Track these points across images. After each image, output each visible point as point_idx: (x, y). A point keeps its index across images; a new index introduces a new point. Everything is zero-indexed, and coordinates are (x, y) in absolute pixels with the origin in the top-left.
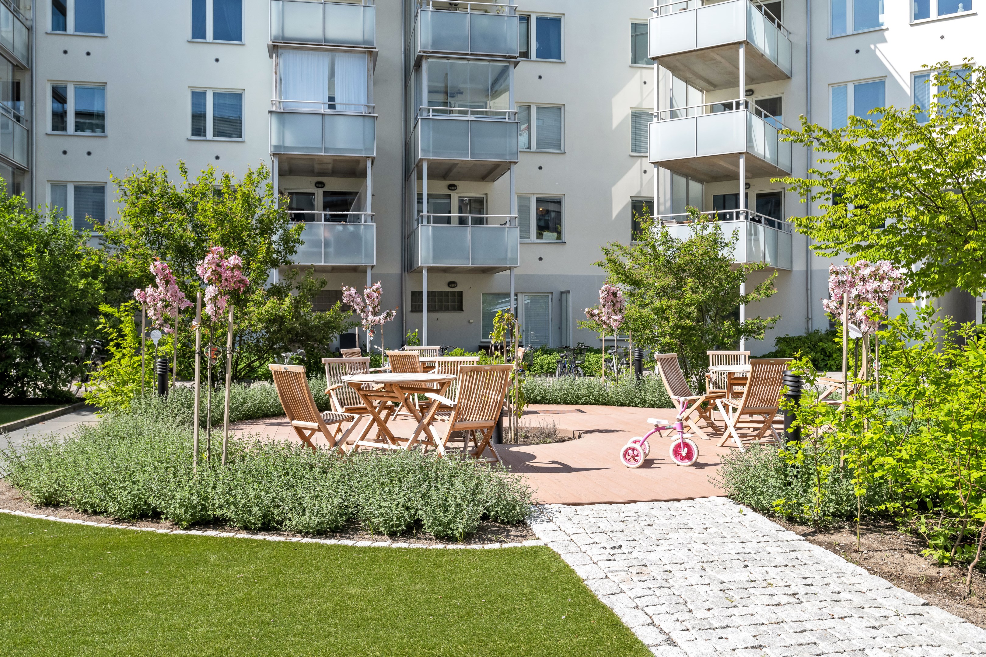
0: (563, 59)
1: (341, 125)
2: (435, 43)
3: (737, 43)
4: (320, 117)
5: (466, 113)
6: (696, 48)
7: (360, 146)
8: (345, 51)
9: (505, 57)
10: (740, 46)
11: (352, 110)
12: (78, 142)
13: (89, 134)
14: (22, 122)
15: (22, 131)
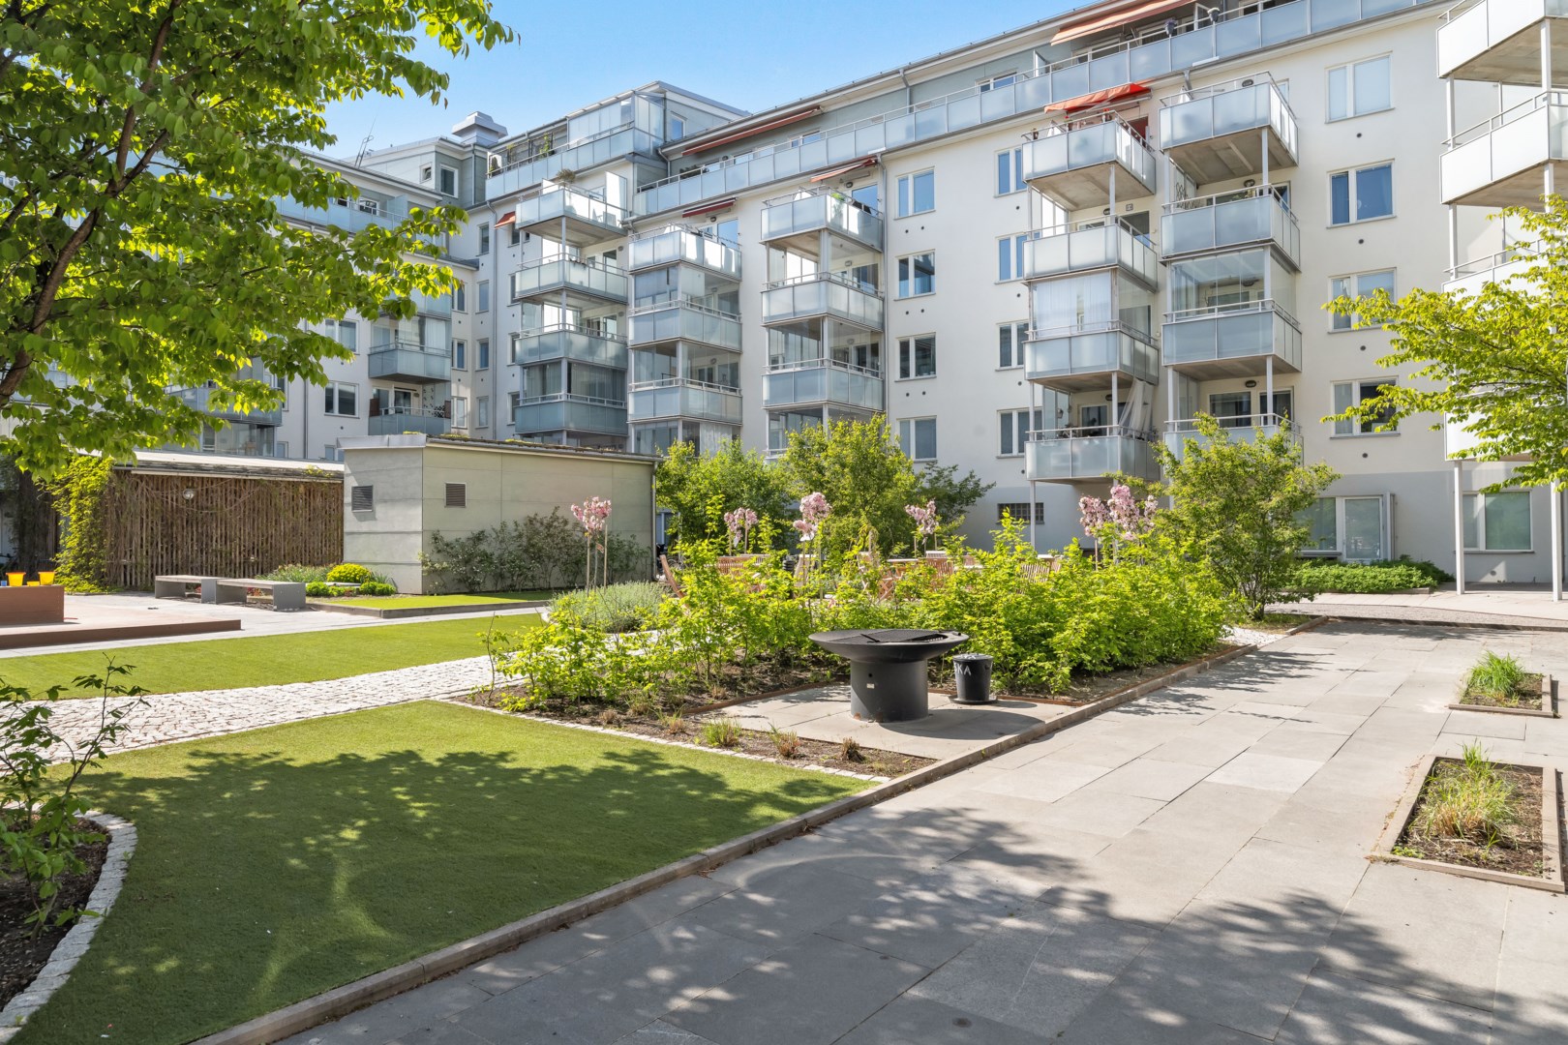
0: (1394, 214)
1: (1086, 344)
2: (1177, 246)
3: (1539, 165)
4: (1067, 341)
5: (1213, 311)
6: (1490, 182)
7: (1104, 362)
8: (1090, 274)
9: (1256, 242)
10: (1545, 167)
11: (1098, 328)
12: (916, 385)
13: (925, 376)
14: (877, 375)
15: (876, 382)
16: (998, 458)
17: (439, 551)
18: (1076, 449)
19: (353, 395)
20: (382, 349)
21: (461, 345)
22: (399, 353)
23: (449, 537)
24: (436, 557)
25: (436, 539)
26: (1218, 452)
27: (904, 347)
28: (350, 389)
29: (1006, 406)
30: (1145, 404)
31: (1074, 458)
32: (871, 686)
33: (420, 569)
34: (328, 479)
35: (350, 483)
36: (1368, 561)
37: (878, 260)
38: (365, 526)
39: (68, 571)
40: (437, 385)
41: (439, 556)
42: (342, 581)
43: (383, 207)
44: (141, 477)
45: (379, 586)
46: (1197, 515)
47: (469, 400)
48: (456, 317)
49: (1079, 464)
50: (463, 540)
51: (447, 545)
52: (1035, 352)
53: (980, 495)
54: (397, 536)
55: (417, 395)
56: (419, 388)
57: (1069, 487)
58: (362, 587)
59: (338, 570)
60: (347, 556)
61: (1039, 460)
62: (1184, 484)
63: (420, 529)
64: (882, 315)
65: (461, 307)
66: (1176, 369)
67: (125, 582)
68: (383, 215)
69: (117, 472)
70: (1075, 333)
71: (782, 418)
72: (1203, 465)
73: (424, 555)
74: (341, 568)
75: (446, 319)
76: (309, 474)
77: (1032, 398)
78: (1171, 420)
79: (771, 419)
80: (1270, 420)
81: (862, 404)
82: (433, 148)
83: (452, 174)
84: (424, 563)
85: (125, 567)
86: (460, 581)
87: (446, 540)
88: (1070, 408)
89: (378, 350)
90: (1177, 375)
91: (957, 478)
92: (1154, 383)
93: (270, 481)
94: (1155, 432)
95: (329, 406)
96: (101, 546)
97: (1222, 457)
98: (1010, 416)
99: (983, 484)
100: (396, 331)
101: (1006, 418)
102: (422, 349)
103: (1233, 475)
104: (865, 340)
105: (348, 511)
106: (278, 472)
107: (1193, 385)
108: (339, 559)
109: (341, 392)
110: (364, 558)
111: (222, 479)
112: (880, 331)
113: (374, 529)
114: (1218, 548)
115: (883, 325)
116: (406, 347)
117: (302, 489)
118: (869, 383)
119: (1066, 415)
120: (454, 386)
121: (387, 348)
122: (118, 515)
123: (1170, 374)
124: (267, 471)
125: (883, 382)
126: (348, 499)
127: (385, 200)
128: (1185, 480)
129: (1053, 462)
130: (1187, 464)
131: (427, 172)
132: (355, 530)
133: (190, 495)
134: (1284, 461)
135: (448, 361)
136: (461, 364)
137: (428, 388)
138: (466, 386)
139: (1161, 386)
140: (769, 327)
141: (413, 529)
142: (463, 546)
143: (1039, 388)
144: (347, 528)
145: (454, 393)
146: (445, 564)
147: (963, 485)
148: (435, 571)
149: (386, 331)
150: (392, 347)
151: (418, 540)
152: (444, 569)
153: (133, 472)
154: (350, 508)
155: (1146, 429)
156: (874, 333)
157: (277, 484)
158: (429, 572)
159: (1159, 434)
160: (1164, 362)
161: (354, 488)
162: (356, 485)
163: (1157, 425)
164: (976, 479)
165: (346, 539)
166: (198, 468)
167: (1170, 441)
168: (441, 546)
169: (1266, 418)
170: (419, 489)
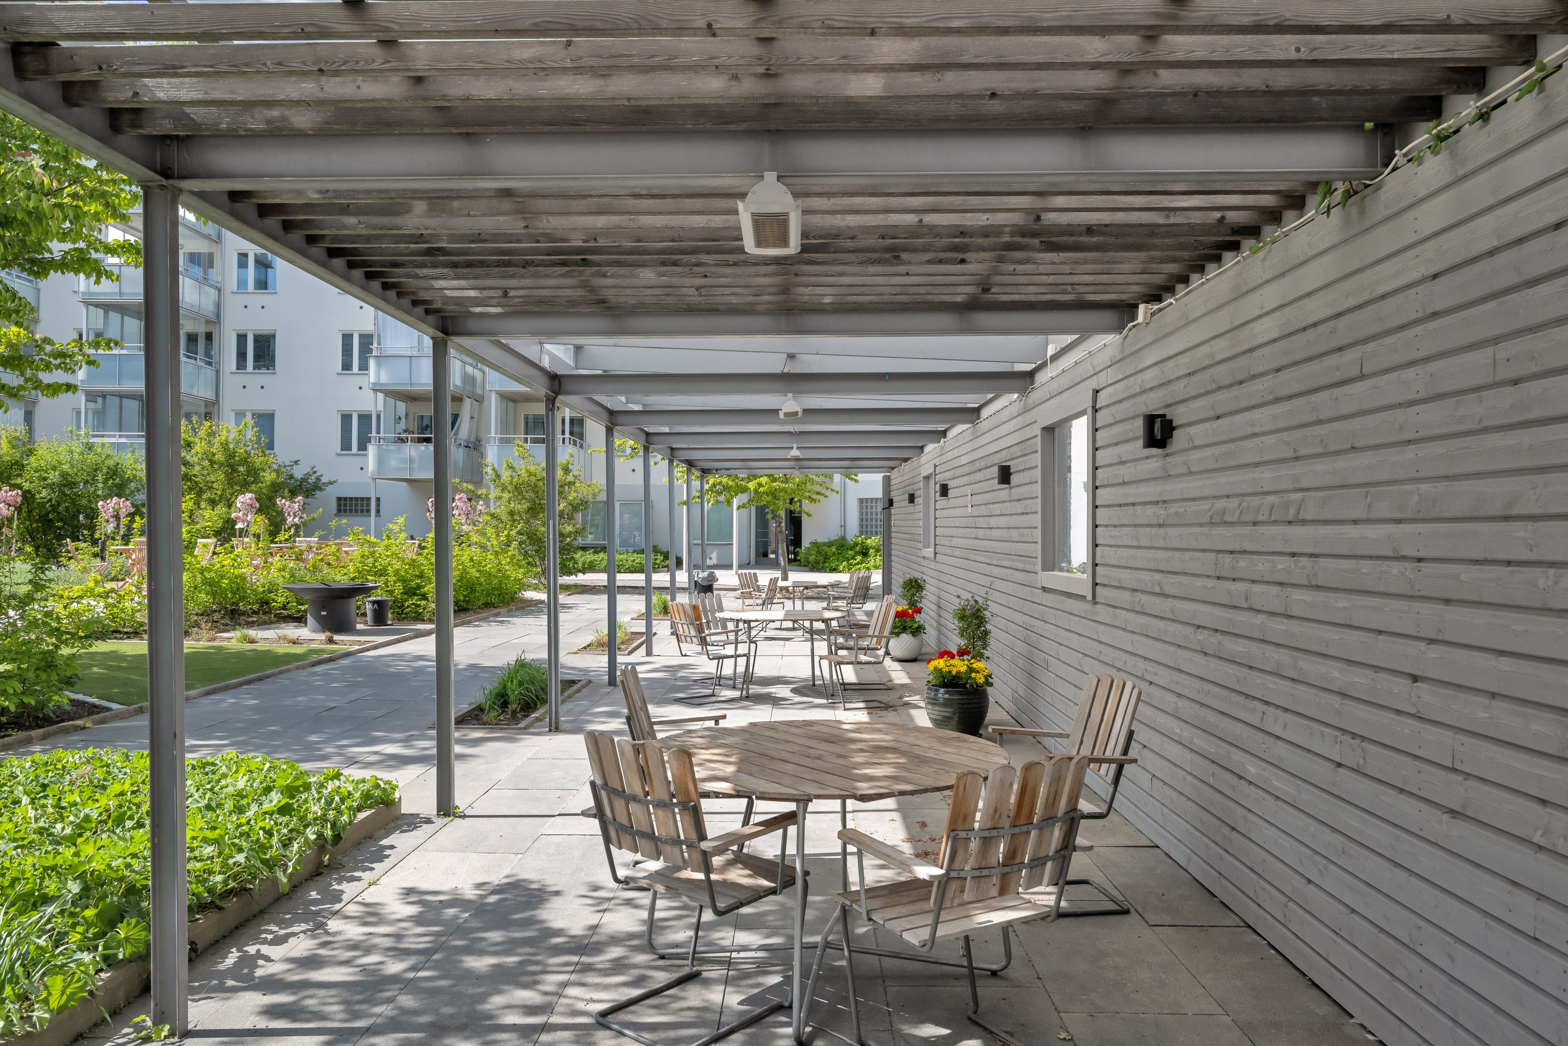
1: (424, 363)
4: (408, 359)
12: (254, 378)
13: (264, 371)
14: (210, 364)
15: (209, 372)
16: (338, 455)
18: (414, 453)
26: (528, 471)
27: (242, 338)
29: (347, 407)
30: (472, 418)
31: (411, 461)
32: (324, 613)
36: (631, 549)
37: (214, 249)
46: (511, 513)
49: (416, 466)
52: (379, 366)
53: (321, 490)
57: (405, 484)
61: (381, 461)
62: (503, 491)
64: (218, 305)
66: (497, 393)
70: (416, 353)
71: (100, 400)
72: (516, 479)
77: (374, 403)
78: (493, 435)
79: (87, 400)
80: (567, 441)
81: (195, 392)
88: (407, 415)
90: (498, 397)
91: (299, 473)
92: (480, 400)
94: (479, 441)
97: (530, 474)
98: (350, 416)
99: (324, 480)
101: (346, 418)
103: (536, 486)
104: (200, 329)
107: (511, 404)
112: (216, 319)
114: (524, 538)
115: (218, 315)
118: (203, 370)
119: (403, 420)
123: (493, 396)
125: (218, 372)
128: (504, 489)
129: (393, 463)
130: (506, 475)
134: (570, 478)
139: (485, 403)
140: (87, 304)
143: (381, 396)
147: (303, 480)
155: (473, 439)
156: (208, 322)
159: (483, 443)
160: (488, 387)
163: (482, 436)
164: (318, 474)
167: (492, 454)
169: (564, 439)
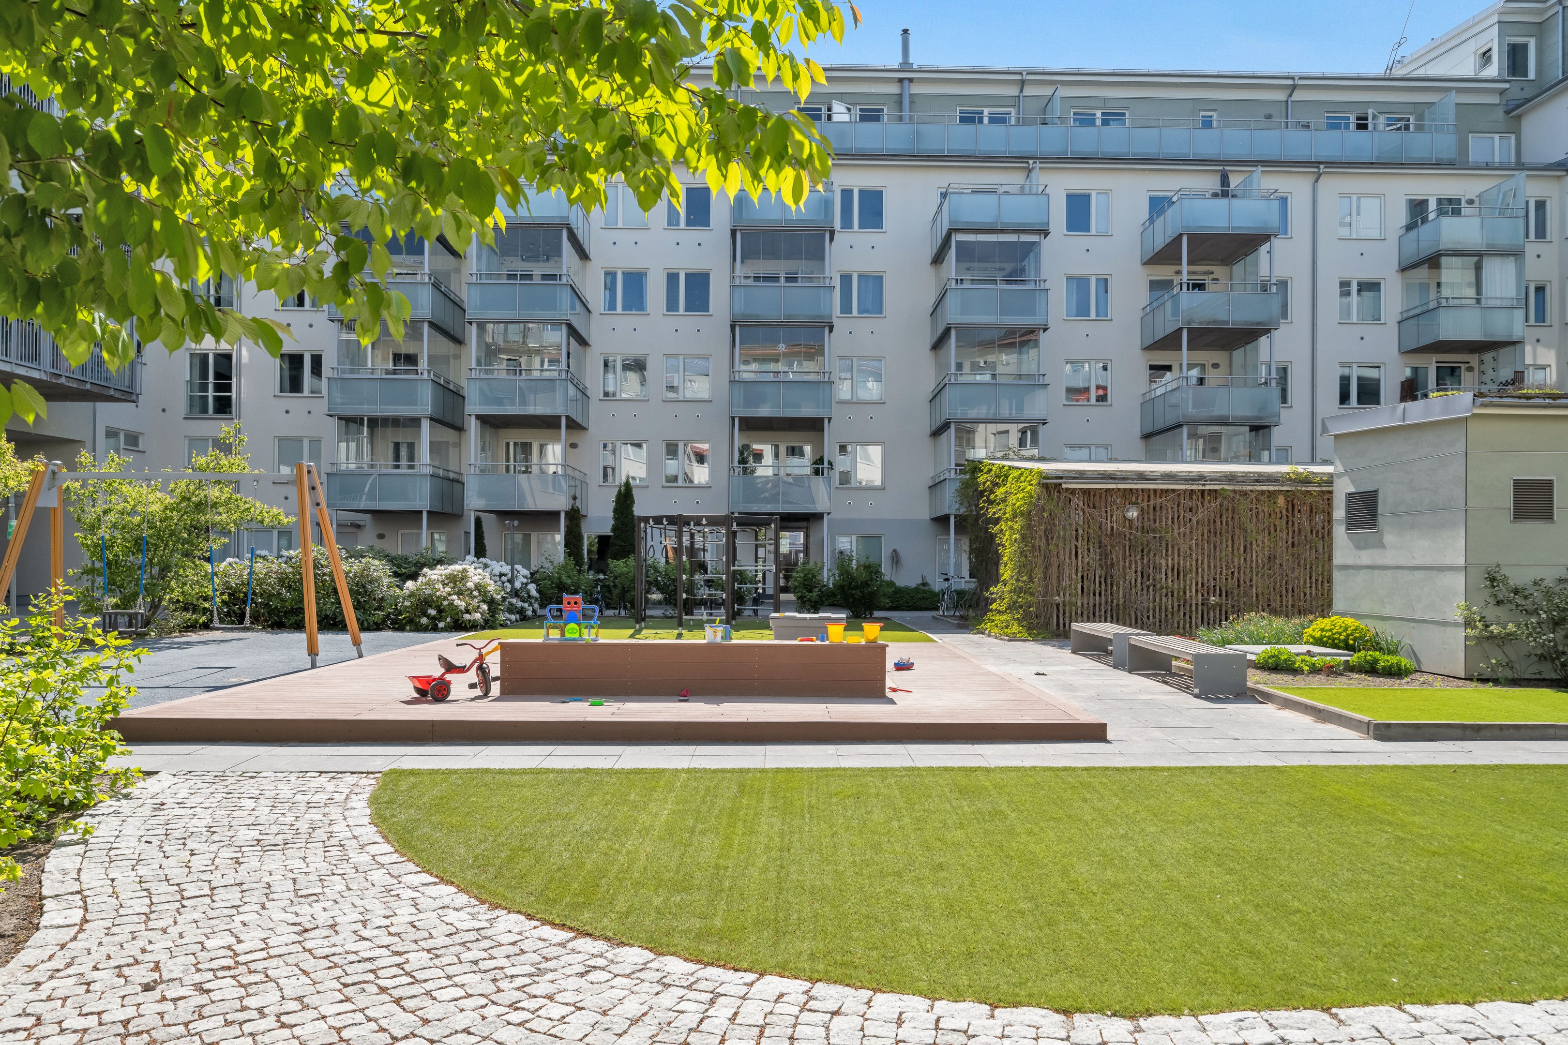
17: (1499, 603)
19: (1377, 382)
20: (1417, 311)
21: (1540, 290)
22: (1442, 313)
23: (1519, 577)
24: (1492, 613)
25: (1493, 580)
28: (1372, 373)
33: (1461, 633)
34: (1319, 484)
35: (1343, 488)
38: (1366, 557)
39: (1003, 608)
40: (1501, 351)
41: (1499, 611)
42: (1324, 645)
43: (1420, 117)
44: (1073, 491)
45: (1385, 660)
47: (1554, 367)
48: (1531, 249)
50: (1549, 583)
51: (1516, 592)
54: (1419, 574)
55: (1470, 369)
56: (1474, 360)
58: (1354, 658)
59: (1320, 625)
60: (1338, 603)
63: (1461, 561)
65: (1541, 233)
67: (1058, 624)
68: (1420, 128)
69: (1046, 486)
73: (1468, 608)
74: (1322, 623)
75: (1516, 254)
76: (1290, 479)
82: (1495, 19)
83: (1525, 47)
84: (1468, 623)
85: (1058, 605)
86: (1542, 658)
87: (1512, 582)
89: (1411, 313)
93: (1234, 491)
95: (1344, 398)
96: (1031, 579)
100: (1439, 285)
102: (1478, 301)
105: (1340, 532)
106: (1246, 478)
108: (1324, 608)
109: (1359, 379)
110: (1365, 607)
111: (1173, 490)
113: (1379, 562)
116: (1452, 302)
117: (1281, 501)
120: (1528, 349)
121: (1425, 308)
122: (1047, 540)
124: (1231, 478)
126: (1339, 513)
127: (1420, 109)
131: (1486, 56)
132: (1350, 561)
133: (1133, 514)
135: (1519, 314)
136: (1541, 317)
137: (1488, 357)
138: (1548, 346)
141: (1447, 561)
142: (1548, 594)
144: (1337, 560)
145: (1529, 361)
146: (1511, 627)
148: (1492, 637)
149: (1424, 288)
150: (1432, 305)
151: (1458, 581)
152: (1509, 638)
153: (1064, 486)
154: (1343, 528)
157: (1245, 494)
158: (1479, 640)
161: (1350, 495)
162: (1352, 489)
165: (1337, 576)
166: (1142, 477)
168: (1503, 592)
170: (1459, 492)
